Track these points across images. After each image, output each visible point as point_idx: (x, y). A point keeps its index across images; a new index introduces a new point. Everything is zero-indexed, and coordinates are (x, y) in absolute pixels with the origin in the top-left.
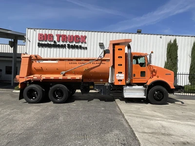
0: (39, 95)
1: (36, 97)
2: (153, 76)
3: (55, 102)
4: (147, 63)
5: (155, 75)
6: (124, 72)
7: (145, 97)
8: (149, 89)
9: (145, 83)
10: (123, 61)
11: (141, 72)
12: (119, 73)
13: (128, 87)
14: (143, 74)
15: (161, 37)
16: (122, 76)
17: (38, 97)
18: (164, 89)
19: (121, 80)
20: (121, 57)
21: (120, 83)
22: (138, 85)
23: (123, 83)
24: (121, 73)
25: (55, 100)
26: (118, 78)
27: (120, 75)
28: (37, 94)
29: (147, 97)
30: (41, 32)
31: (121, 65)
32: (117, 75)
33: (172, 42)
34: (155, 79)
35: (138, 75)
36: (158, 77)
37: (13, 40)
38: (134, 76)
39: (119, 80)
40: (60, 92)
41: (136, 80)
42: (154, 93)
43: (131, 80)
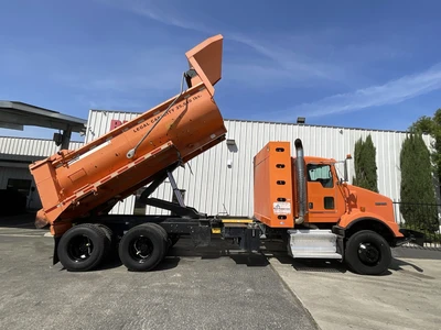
0: (95, 250)
1: (87, 256)
2: (351, 207)
3: (131, 269)
4: (336, 181)
5: (355, 206)
6: (290, 199)
7: (339, 256)
8: (346, 237)
9: (335, 224)
10: (286, 175)
11: (325, 198)
12: (279, 200)
13: (298, 232)
14: (329, 202)
15: (341, 132)
16: (286, 208)
17: (93, 255)
18: (381, 239)
19: (285, 217)
20: (283, 166)
21: (282, 224)
22: (320, 228)
23: (289, 223)
24: (284, 200)
25: (133, 263)
26: (278, 212)
27: (281, 204)
28: (91, 247)
29: (344, 257)
30: (117, 117)
31: (283, 183)
32: (275, 204)
33: (364, 140)
34: (356, 214)
35: (319, 206)
36: (363, 210)
37: (62, 132)
38: (312, 207)
39: (280, 217)
40: (145, 243)
41: (314, 215)
42: (359, 248)
43: (306, 217)
